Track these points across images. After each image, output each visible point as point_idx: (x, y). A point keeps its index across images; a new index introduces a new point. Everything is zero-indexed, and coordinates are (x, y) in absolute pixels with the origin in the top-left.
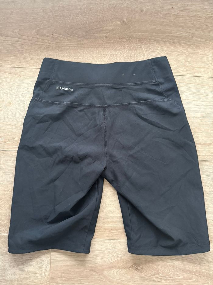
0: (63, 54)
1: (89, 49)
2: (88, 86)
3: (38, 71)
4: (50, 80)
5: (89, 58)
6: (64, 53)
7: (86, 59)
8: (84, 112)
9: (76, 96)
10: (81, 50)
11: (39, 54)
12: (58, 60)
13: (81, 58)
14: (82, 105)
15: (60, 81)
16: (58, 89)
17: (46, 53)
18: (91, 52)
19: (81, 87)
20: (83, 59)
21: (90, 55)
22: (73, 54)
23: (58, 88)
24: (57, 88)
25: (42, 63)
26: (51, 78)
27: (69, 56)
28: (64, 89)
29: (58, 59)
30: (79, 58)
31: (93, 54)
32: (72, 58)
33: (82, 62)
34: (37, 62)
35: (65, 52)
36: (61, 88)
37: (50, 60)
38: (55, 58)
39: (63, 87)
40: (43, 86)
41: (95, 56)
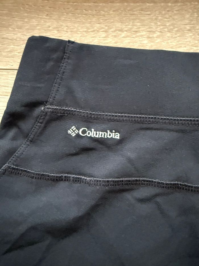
0: (88, 25)
1: (168, 6)
2: (170, 123)
3: (11, 78)
4: (49, 108)
5: (169, 34)
6: (90, 23)
7: (158, 37)
8: (157, 203)
9: (132, 155)
10: (142, 10)
11: (13, 26)
12: (73, 43)
13: (142, 36)
14: (150, 183)
15: (81, 108)
16: (74, 135)
17: (34, 22)
18: (176, 17)
19: (145, 126)
20: (148, 37)
21: (173, 25)
22: (119, 25)
23: (73, 132)
24: (69, 132)
25: (22, 54)
26: (51, 100)
27: (106, 31)
28: (93, 133)
29: (72, 40)
30: (138, 36)
31: (181, 20)
32: (115, 36)
33: (148, 48)
34: (10, 52)
35: (94, 20)
36: (84, 132)
37: (48, 45)
38: (65, 37)
39: (89, 129)
40: (25, 125)
41: (188, 27)
